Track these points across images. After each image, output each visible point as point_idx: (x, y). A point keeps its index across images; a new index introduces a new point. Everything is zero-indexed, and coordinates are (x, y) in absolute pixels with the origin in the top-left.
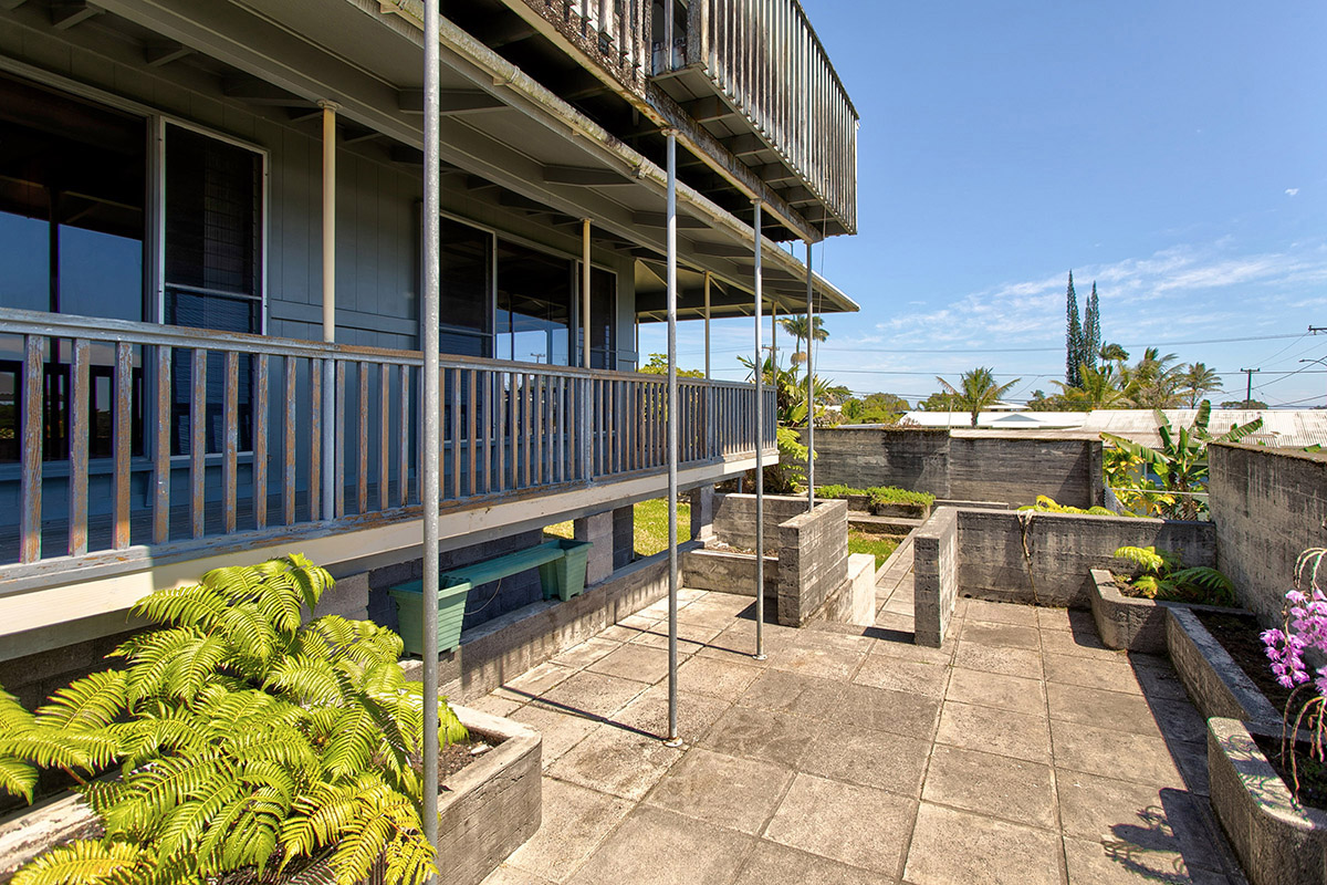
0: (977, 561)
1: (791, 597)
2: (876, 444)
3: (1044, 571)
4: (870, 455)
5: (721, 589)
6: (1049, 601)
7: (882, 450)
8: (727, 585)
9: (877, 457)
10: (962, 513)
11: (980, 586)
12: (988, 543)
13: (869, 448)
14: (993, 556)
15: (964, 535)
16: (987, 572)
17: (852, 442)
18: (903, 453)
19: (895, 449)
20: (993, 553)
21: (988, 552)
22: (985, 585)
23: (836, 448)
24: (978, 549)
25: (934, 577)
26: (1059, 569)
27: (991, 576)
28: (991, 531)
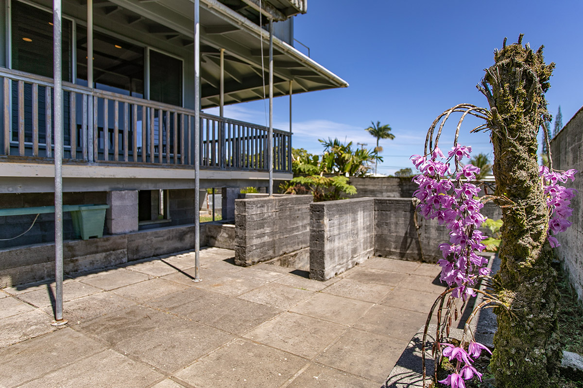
0: (386, 232)
1: (241, 247)
2: (394, 185)
3: (428, 238)
4: (390, 192)
5: (225, 247)
6: (431, 259)
7: (397, 189)
8: (228, 244)
9: (394, 193)
10: (377, 200)
11: (387, 249)
12: (393, 220)
13: (390, 188)
14: (396, 229)
15: (378, 215)
16: (392, 240)
17: (380, 184)
18: (410, 190)
19: (405, 188)
20: (396, 226)
21: (393, 226)
22: (390, 248)
23: (371, 188)
24: (387, 224)
25: (321, 231)
26: (439, 237)
27: (395, 242)
28: (395, 211)
